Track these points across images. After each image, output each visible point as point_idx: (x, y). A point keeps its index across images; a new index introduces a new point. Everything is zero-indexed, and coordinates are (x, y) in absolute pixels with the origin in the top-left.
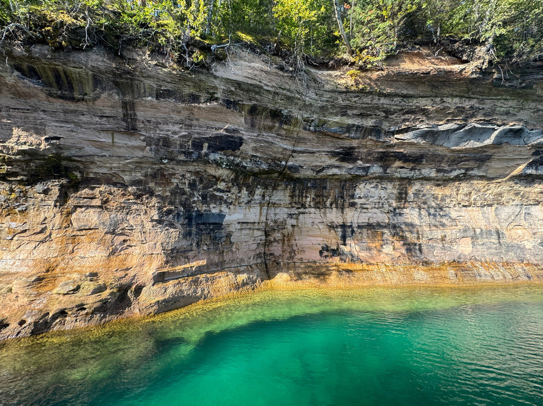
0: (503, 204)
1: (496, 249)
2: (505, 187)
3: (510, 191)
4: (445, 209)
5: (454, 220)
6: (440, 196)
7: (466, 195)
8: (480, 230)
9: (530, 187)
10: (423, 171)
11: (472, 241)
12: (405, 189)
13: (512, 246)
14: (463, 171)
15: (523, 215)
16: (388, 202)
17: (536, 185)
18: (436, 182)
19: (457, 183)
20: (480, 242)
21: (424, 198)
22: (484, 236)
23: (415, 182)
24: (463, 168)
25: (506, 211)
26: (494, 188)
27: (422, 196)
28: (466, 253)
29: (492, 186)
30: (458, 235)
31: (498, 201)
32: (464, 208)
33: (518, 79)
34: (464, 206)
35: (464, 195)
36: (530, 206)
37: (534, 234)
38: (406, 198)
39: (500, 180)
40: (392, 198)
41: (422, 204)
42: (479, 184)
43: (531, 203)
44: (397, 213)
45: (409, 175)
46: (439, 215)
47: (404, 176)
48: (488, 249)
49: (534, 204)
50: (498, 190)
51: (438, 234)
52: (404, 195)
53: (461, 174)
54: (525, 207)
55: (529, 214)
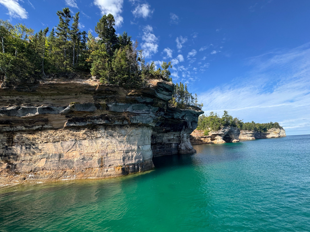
0: (66, 140)
1: (56, 163)
2: (65, 132)
3: (69, 134)
4: (36, 145)
5: (40, 150)
6: (31, 139)
7: (45, 137)
8: (52, 154)
9: (79, 131)
10: (18, 127)
11: (47, 160)
12: (11, 136)
13: (67, 161)
14: (41, 126)
15: (78, 145)
16: (2, 143)
17: (82, 131)
18: (29, 132)
19: (40, 132)
20: (50, 160)
21: (22, 140)
22: (53, 157)
23: (16, 133)
24: (41, 125)
25: (66, 144)
26: (59, 134)
27: (21, 139)
28: (41, 167)
29: (58, 132)
30: (39, 157)
31: (62, 139)
32: (45, 144)
33: (28, 88)
34: (45, 143)
35: (44, 137)
36: (82, 140)
37: (81, 154)
38: (12, 141)
39: (61, 129)
40: (4, 141)
41: (22, 143)
42: (51, 132)
43: (81, 139)
44: (9, 148)
45: (11, 130)
46: (32, 147)
47: (8, 130)
48: (53, 163)
49: (83, 139)
50: (61, 134)
51: (28, 157)
52: (11, 139)
53: (40, 128)
54: (78, 141)
55: (81, 144)
